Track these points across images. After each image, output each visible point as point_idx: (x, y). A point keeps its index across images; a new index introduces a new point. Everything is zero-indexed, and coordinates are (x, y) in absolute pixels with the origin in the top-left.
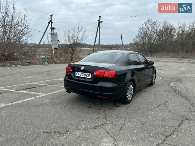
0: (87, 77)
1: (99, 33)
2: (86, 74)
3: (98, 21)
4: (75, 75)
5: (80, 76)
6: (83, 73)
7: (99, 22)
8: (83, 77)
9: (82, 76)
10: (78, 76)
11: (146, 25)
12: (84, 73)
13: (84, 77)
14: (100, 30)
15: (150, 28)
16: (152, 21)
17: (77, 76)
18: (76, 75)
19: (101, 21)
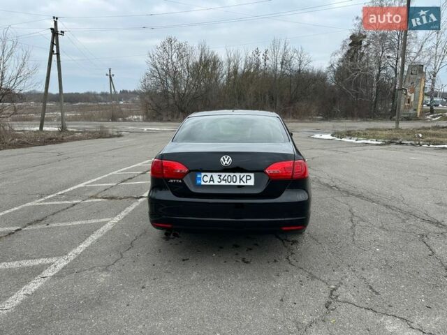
0: (242, 184)
1: (59, 62)
2: (238, 175)
3: (52, 29)
4: (198, 182)
5: (216, 183)
6: (227, 174)
7: (55, 33)
8: (227, 184)
9: (223, 183)
10: (212, 183)
11: (165, 50)
12: (232, 174)
13: (232, 184)
14: (58, 54)
15: (174, 57)
16: (177, 42)
17: (208, 183)
18: (203, 183)
19: (59, 30)
